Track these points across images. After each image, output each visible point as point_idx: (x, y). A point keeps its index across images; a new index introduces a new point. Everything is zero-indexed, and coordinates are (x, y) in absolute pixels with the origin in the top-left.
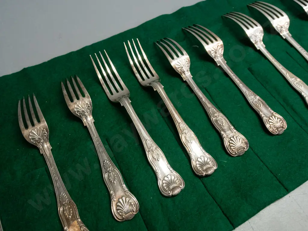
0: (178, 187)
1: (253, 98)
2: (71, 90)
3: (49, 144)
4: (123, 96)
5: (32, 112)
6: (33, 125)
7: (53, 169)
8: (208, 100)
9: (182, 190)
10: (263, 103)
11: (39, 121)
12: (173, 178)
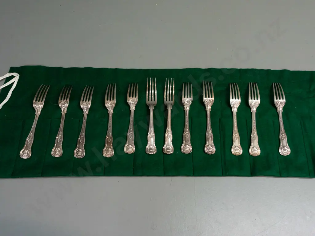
0: (153, 152)
1: (209, 134)
2: (132, 91)
3: (113, 111)
4: (152, 104)
5: (112, 94)
6: (110, 100)
7: (110, 122)
8: (188, 125)
9: (154, 154)
10: (212, 137)
11: (113, 99)
12: (153, 148)
